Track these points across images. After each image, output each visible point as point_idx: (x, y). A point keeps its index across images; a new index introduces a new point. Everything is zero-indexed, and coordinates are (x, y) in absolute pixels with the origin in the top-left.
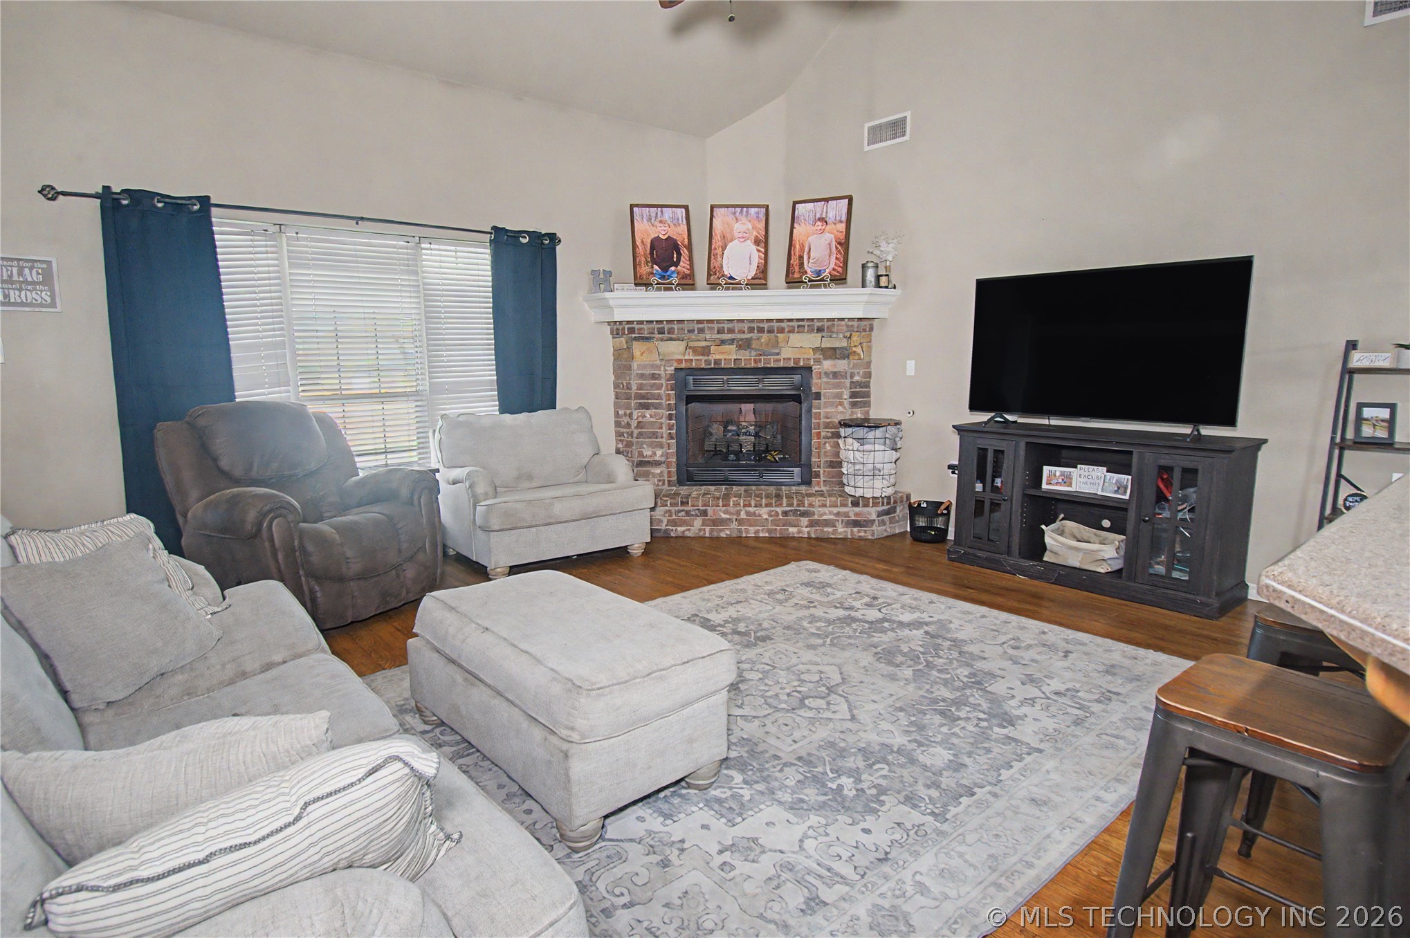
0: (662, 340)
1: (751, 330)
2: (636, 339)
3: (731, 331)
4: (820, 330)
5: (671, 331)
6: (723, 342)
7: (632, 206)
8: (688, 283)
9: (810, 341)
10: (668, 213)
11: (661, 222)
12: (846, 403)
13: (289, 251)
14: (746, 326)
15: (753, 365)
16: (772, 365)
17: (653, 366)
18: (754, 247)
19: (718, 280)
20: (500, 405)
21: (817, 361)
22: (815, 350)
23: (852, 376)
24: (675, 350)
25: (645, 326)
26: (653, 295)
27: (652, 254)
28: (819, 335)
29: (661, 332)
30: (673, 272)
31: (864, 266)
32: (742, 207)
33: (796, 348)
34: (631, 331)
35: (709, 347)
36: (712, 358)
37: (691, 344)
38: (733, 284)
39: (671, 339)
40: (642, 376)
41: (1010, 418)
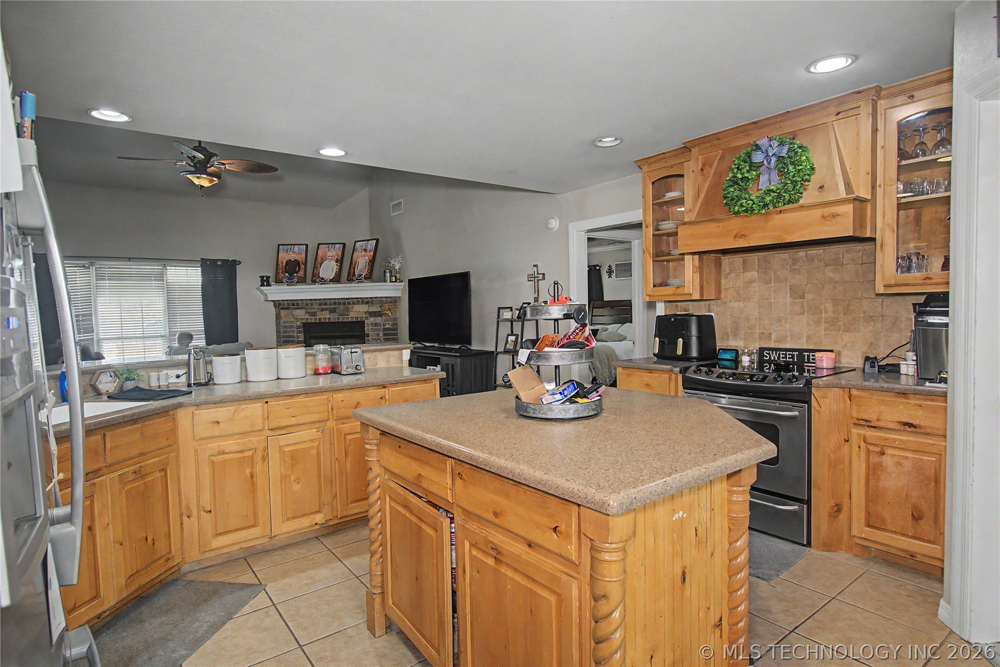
0: (295, 309)
1: (335, 304)
2: (282, 309)
3: (326, 304)
4: (367, 303)
5: (298, 304)
6: (322, 310)
7: (279, 245)
8: (302, 281)
9: (363, 308)
10: (296, 248)
11: (293, 252)
12: (382, 339)
13: (96, 273)
14: (332, 301)
15: (337, 321)
16: (345, 320)
17: (291, 322)
18: (335, 264)
19: (316, 279)
20: (206, 342)
21: (366, 318)
22: (366, 313)
23: (384, 325)
24: (300, 313)
25: (286, 302)
26: (284, 287)
27: (286, 268)
28: (367, 305)
29: (293, 305)
30: (295, 276)
31: (385, 272)
32: (332, 244)
33: (357, 312)
34: (280, 304)
35: (316, 312)
36: (317, 317)
37: (308, 311)
38: (323, 281)
39: (298, 308)
40: (285, 327)
41: (427, 344)
